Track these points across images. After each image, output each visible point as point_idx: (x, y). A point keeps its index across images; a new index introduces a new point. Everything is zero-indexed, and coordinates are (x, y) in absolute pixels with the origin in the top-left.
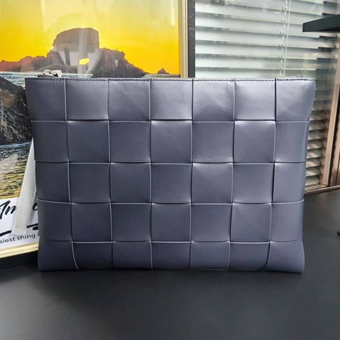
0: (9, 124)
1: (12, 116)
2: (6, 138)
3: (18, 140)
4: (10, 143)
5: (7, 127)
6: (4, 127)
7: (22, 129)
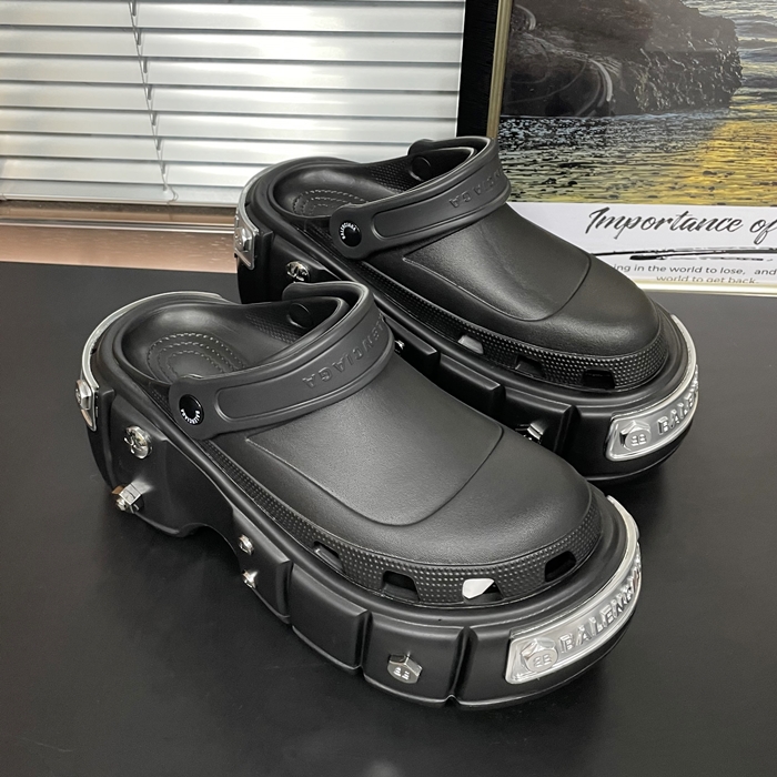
0: (650, 79)
1: (662, 64)
2: (638, 103)
3: (656, 108)
4: (639, 112)
5: (646, 85)
6: (640, 84)
7: (671, 89)
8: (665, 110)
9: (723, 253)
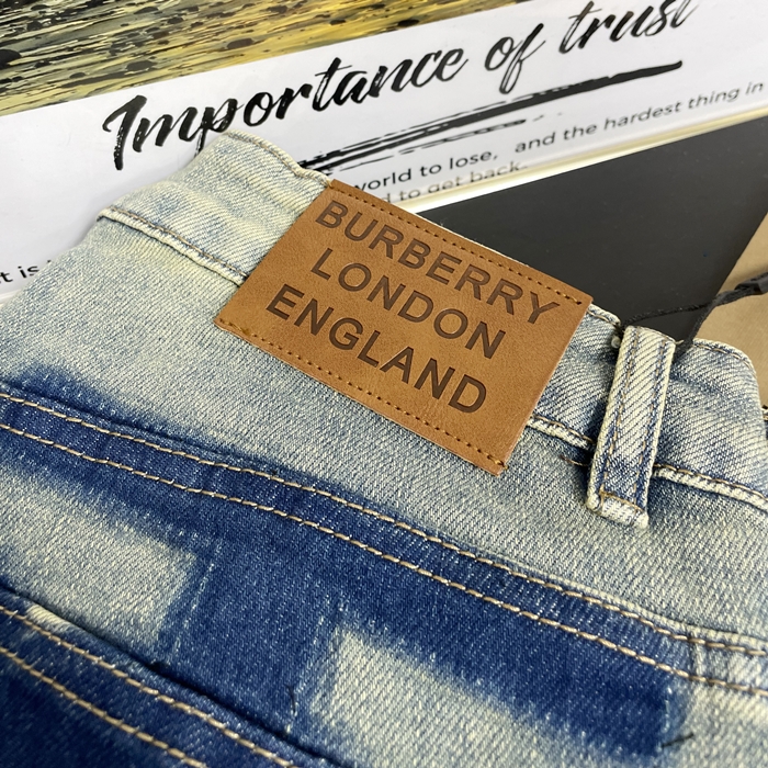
9: (443, 128)
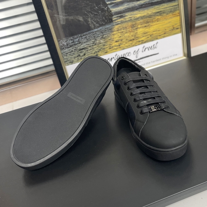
0: (91, 20)
1: (92, 15)
2: (91, 27)
3: (96, 27)
4: (92, 29)
6: (89, 22)
7: (97, 21)
8: (98, 27)
